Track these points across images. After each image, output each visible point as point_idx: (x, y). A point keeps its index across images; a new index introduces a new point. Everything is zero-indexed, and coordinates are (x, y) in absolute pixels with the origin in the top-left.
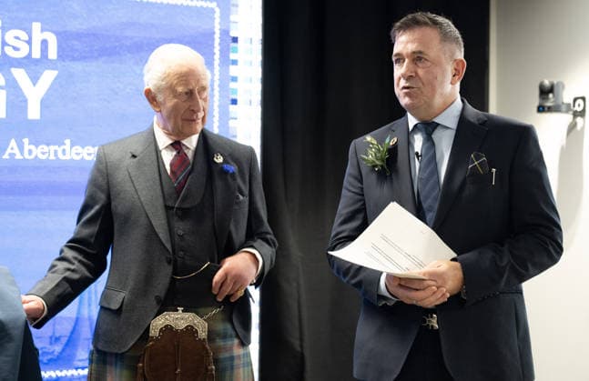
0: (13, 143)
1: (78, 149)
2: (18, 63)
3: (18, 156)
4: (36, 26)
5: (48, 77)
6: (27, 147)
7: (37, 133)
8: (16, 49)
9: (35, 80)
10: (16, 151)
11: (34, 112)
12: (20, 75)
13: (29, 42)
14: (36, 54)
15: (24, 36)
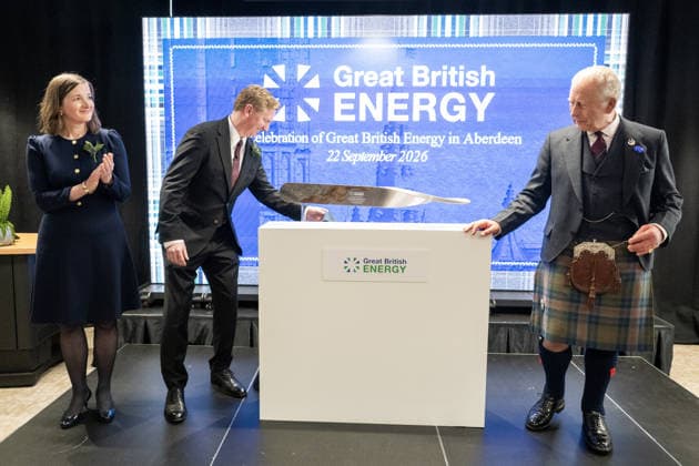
0: (469, 135)
1: (505, 138)
2: (473, 90)
3: (472, 142)
4: (483, 68)
5: (490, 96)
6: (476, 137)
7: (483, 129)
8: (472, 81)
9: (481, 99)
10: (471, 139)
11: (481, 117)
12: (474, 96)
13: (479, 77)
14: (483, 84)
15: (476, 73)
